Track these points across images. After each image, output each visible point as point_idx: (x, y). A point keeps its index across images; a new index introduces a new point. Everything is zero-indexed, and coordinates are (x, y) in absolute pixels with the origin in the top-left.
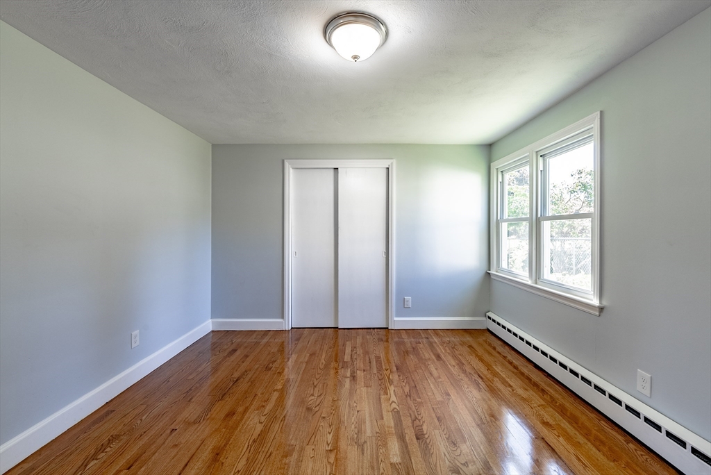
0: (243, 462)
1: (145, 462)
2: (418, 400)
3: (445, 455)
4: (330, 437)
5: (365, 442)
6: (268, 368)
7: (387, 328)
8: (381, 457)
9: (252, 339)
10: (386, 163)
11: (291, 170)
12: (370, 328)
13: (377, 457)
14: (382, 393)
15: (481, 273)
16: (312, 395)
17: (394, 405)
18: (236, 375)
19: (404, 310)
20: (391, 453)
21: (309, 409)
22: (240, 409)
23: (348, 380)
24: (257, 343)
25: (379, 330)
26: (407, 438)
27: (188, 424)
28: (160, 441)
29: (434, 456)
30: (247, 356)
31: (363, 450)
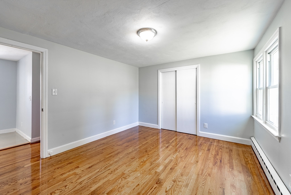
0: (122, 156)
1: (105, 150)
2: (183, 160)
3: (175, 176)
4: (146, 159)
5: (154, 164)
6: (145, 138)
7: (196, 135)
8: (154, 169)
9: (147, 130)
10: (195, 66)
11: (161, 73)
12: (189, 134)
13: (154, 168)
14: (172, 154)
15: (249, 116)
16: (150, 148)
17: (173, 158)
18: (135, 138)
19: (204, 128)
20: (159, 169)
21: (146, 151)
22: (130, 146)
23: (165, 147)
24: (148, 131)
25: (192, 135)
26: (167, 168)
27: (118, 145)
28: (110, 147)
29: (171, 175)
30: (142, 134)
31: (151, 165)
